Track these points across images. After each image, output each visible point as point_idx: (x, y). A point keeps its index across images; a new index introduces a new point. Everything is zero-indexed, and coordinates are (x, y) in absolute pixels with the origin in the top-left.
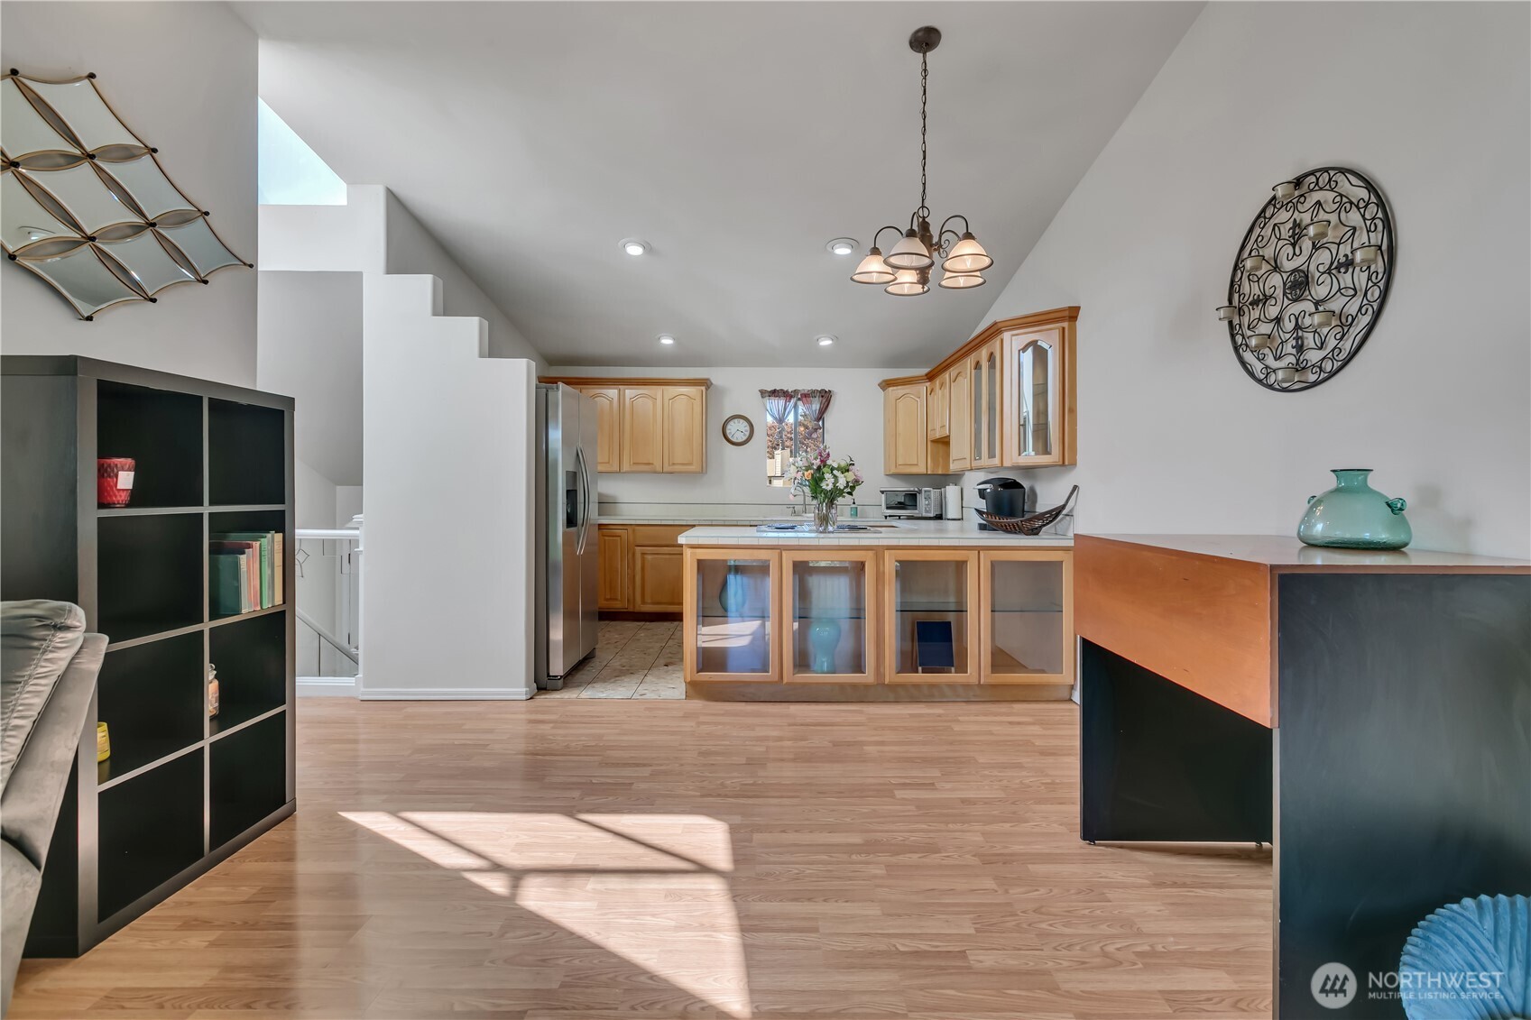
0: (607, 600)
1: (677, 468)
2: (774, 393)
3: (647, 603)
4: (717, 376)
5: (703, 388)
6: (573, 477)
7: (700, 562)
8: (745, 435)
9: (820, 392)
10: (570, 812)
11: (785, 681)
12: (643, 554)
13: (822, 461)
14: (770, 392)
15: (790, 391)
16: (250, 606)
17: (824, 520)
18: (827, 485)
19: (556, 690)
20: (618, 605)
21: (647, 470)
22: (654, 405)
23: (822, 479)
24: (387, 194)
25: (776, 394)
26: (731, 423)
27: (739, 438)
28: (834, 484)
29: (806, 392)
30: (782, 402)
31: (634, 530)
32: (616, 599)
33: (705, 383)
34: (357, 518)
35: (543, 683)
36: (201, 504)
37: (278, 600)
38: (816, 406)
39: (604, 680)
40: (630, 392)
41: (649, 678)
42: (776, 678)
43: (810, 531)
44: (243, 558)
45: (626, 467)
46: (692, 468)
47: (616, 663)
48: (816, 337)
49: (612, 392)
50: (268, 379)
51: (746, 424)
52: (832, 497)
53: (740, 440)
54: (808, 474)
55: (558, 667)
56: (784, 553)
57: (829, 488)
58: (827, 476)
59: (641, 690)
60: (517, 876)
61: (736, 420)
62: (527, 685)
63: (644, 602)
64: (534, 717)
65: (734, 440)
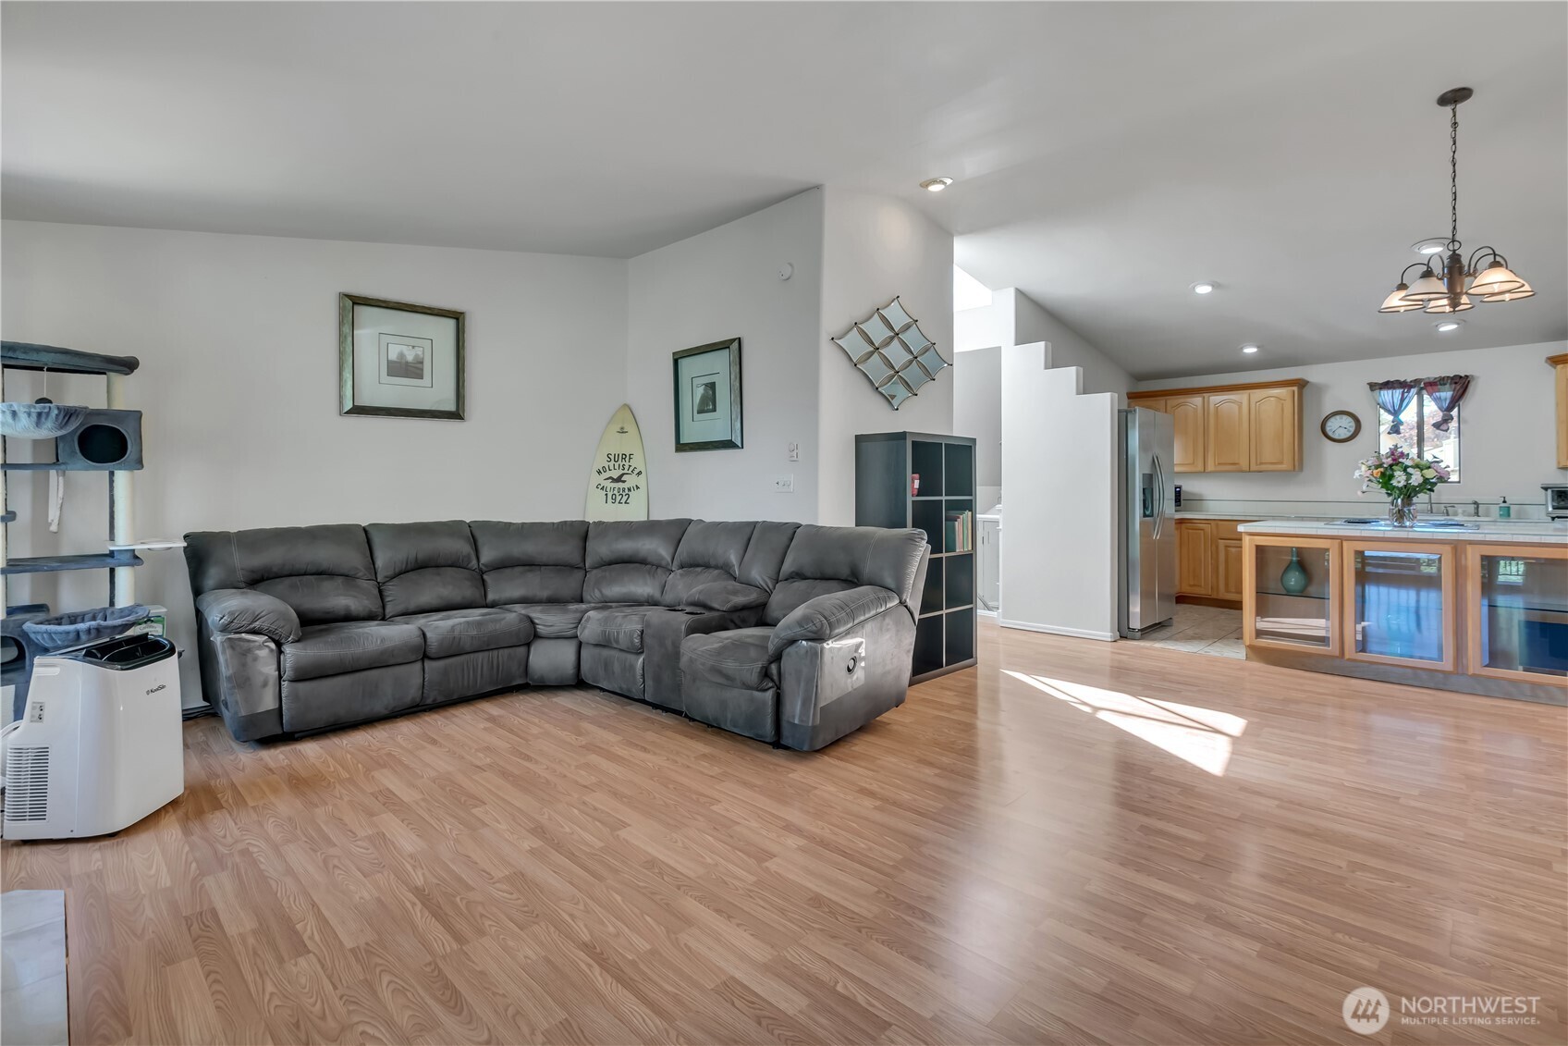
0: (1191, 586)
1: (1264, 467)
2: (1388, 385)
3: (1230, 592)
4: (1313, 374)
5: (1295, 389)
6: (1149, 480)
7: (1258, 548)
8: (1349, 431)
9: (1453, 378)
10: (1134, 695)
11: (1347, 656)
12: (1227, 546)
13: (1394, 460)
14: (1382, 384)
15: (1408, 380)
16: (959, 550)
17: (1400, 516)
18: (1399, 482)
19: (1133, 639)
20: (1201, 591)
21: (1233, 470)
22: (1240, 407)
23: (1392, 477)
24: (1016, 293)
25: (1390, 386)
26: (1332, 419)
27: (1343, 434)
28: (1407, 480)
29: (1431, 380)
30: (1398, 393)
31: (1217, 525)
32: (1200, 586)
33: (1301, 384)
34: (998, 507)
35: (1124, 632)
36: (942, 495)
37: (970, 548)
38: (1447, 394)
39: (1176, 640)
40: (1215, 399)
41: (1217, 644)
42: (1337, 653)
43: (1386, 525)
44: (956, 523)
45: (1210, 467)
46: (1283, 467)
47: (1190, 632)
48: (1435, 324)
49: (1197, 401)
50: (960, 429)
51: (1350, 419)
52: (1408, 493)
53: (1343, 437)
54: (1377, 472)
55: (1136, 623)
56: (1345, 543)
57: (1401, 485)
58: (1397, 473)
59: (1206, 649)
60: (1097, 709)
61: (1338, 417)
62: (1112, 631)
63: (1227, 590)
64: (1116, 651)
65: (1336, 437)
